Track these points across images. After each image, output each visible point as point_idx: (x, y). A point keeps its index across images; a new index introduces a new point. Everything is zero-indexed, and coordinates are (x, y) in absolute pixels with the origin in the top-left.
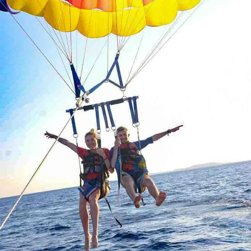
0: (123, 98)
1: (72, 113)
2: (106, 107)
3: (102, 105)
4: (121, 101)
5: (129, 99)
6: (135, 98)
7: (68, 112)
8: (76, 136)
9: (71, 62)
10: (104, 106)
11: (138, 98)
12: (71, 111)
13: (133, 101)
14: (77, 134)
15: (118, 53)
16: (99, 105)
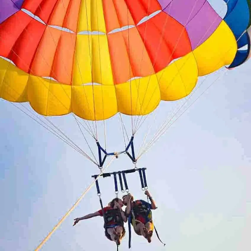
0: (135, 169)
1: (96, 178)
2: (122, 174)
3: (119, 173)
4: (133, 171)
5: (140, 170)
6: (144, 169)
7: (93, 177)
8: (99, 194)
9: (97, 140)
10: (120, 175)
11: (146, 169)
12: (96, 177)
13: (142, 171)
14: (100, 193)
15: (133, 136)
16: (117, 173)
